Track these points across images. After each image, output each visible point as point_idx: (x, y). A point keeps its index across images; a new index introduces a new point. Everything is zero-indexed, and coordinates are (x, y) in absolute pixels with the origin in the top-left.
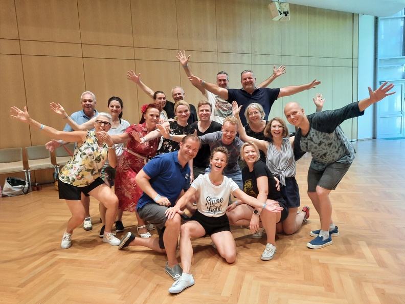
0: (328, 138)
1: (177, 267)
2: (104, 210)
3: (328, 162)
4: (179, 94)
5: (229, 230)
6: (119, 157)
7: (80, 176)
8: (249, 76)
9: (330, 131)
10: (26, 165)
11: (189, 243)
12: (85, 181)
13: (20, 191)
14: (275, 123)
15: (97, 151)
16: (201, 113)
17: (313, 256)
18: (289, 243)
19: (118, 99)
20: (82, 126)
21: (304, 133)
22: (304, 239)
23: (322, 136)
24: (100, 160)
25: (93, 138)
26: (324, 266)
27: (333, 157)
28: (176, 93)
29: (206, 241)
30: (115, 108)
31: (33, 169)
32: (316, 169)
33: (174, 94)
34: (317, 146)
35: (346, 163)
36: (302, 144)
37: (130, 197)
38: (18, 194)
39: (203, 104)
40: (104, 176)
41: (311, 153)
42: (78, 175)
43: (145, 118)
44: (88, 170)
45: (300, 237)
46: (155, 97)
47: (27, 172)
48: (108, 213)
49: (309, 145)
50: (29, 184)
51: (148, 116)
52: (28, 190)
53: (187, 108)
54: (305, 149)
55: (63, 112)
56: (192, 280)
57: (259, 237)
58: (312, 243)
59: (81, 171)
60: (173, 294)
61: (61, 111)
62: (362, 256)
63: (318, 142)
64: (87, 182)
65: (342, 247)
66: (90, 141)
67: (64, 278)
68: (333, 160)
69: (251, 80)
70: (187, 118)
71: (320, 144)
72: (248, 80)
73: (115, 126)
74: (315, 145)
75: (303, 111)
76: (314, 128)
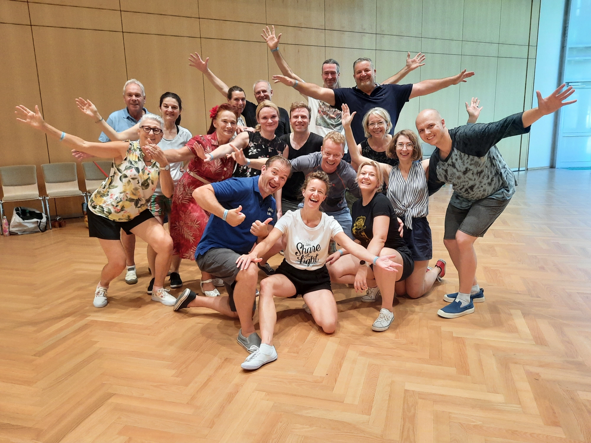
0: (477, 164)
1: (254, 337)
2: (153, 255)
3: (475, 198)
4: (264, 91)
5: (329, 288)
6: (176, 181)
7: (119, 208)
8: (365, 67)
9: (480, 155)
10: (42, 190)
11: (272, 305)
12: (126, 215)
13: (35, 228)
14: (402, 139)
15: (143, 172)
16: (293, 120)
17: (445, 327)
18: (413, 309)
19: (175, 96)
20: (121, 135)
21: (444, 155)
22: (435, 304)
23: (469, 161)
24: (148, 185)
25: (138, 153)
26: (460, 341)
27: (484, 190)
28: (259, 89)
29: (296, 304)
30: (170, 109)
31: (53, 196)
32: (458, 206)
33: (256, 91)
34: (461, 174)
35: (501, 200)
36: (440, 171)
37: (191, 239)
38: (32, 232)
39: (298, 107)
40: (155, 209)
41: (451, 185)
42: (117, 206)
43: (215, 125)
44: (131, 200)
45: (430, 302)
46: (229, 96)
47: (44, 200)
48: (158, 259)
49: (448, 173)
50: (47, 218)
51: (219, 123)
52: (46, 227)
53: (275, 113)
54: (443, 177)
55: (95, 112)
56: (274, 354)
57: (371, 301)
58: (445, 310)
59: (121, 201)
60: (247, 371)
61: (92, 111)
62: (514, 330)
63: (463, 169)
64: (129, 217)
65: (488, 317)
66: (133, 157)
67: (98, 346)
68: (483, 196)
69: (369, 73)
70: (274, 128)
71: (465, 173)
72: (364, 73)
73: (170, 137)
74: (458, 174)
75: (443, 124)
76: (458, 149)
